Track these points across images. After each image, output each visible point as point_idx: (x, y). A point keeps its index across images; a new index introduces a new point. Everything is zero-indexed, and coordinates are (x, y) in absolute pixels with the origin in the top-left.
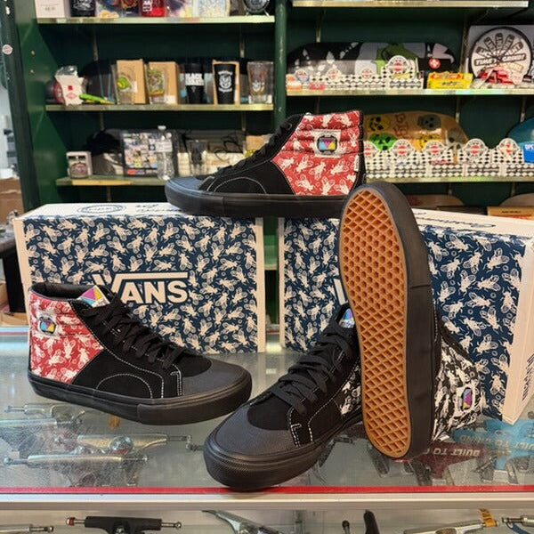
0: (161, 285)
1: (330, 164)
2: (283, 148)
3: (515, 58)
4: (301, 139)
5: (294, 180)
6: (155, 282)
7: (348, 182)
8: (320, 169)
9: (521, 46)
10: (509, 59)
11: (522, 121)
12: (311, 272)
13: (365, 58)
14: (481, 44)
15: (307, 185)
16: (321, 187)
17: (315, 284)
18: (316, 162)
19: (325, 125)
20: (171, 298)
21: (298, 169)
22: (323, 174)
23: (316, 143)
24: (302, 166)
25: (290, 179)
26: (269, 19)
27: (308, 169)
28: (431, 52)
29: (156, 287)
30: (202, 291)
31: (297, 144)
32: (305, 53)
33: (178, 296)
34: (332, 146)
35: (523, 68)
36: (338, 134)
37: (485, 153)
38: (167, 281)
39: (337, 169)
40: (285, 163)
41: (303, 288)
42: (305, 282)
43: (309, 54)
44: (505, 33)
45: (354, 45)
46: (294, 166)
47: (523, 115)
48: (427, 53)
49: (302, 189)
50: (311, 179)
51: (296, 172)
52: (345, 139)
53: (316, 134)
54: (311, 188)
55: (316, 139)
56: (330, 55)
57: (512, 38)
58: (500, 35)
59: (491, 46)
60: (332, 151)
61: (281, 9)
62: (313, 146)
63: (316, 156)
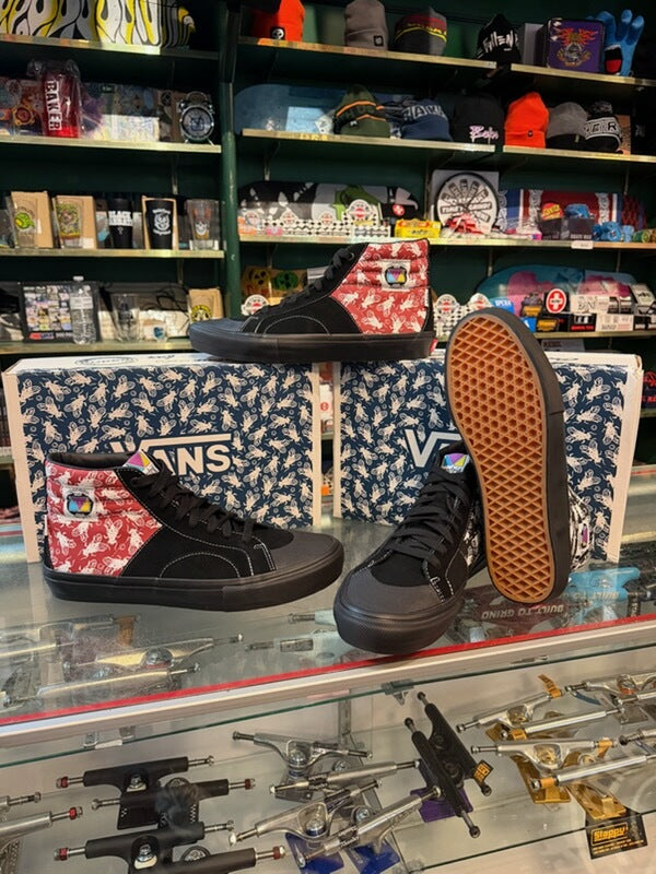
0: (198, 451)
1: (400, 299)
2: (345, 280)
3: (481, 207)
4: (366, 270)
5: (360, 317)
6: (190, 448)
7: (419, 318)
8: (388, 304)
9: (487, 194)
10: (475, 207)
11: (489, 274)
12: (376, 424)
13: (323, 202)
14: (446, 190)
15: (375, 322)
16: (391, 324)
17: (381, 437)
18: (384, 297)
19: (394, 254)
20: (211, 467)
21: (364, 305)
22: (393, 310)
23: (383, 275)
24: (368, 301)
25: (355, 317)
26: (215, 149)
27: (375, 304)
28: (394, 197)
29: (192, 454)
30: (248, 455)
31: (361, 277)
32: (253, 193)
33: (219, 463)
34: (401, 278)
35: (489, 218)
36: (407, 265)
37: (457, 310)
38: (206, 446)
39: (407, 305)
40: (348, 299)
41: (365, 445)
42: (368, 436)
43: (257, 194)
44: (470, 179)
45: (309, 185)
46: (359, 301)
47: (490, 269)
48: (389, 197)
49: (370, 327)
50: (380, 316)
51: (362, 308)
52: (415, 271)
53: (384, 264)
54: (380, 326)
55: (384, 270)
56: (282, 196)
57: (477, 185)
58: (465, 181)
59: (456, 193)
60: (402, 284)
61: (229, 138)
62: (381, 278)
63: (384, 289)
